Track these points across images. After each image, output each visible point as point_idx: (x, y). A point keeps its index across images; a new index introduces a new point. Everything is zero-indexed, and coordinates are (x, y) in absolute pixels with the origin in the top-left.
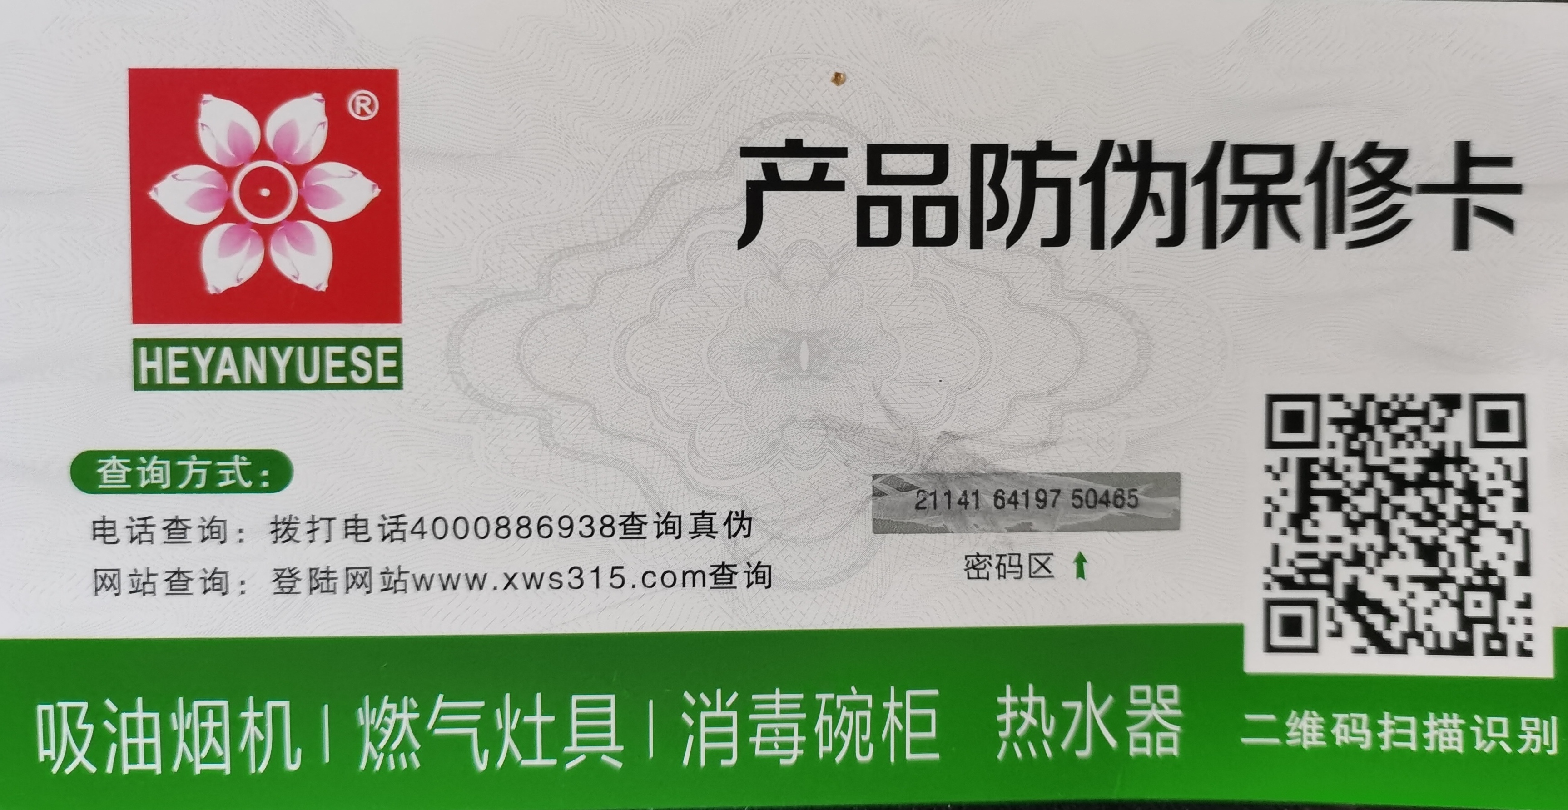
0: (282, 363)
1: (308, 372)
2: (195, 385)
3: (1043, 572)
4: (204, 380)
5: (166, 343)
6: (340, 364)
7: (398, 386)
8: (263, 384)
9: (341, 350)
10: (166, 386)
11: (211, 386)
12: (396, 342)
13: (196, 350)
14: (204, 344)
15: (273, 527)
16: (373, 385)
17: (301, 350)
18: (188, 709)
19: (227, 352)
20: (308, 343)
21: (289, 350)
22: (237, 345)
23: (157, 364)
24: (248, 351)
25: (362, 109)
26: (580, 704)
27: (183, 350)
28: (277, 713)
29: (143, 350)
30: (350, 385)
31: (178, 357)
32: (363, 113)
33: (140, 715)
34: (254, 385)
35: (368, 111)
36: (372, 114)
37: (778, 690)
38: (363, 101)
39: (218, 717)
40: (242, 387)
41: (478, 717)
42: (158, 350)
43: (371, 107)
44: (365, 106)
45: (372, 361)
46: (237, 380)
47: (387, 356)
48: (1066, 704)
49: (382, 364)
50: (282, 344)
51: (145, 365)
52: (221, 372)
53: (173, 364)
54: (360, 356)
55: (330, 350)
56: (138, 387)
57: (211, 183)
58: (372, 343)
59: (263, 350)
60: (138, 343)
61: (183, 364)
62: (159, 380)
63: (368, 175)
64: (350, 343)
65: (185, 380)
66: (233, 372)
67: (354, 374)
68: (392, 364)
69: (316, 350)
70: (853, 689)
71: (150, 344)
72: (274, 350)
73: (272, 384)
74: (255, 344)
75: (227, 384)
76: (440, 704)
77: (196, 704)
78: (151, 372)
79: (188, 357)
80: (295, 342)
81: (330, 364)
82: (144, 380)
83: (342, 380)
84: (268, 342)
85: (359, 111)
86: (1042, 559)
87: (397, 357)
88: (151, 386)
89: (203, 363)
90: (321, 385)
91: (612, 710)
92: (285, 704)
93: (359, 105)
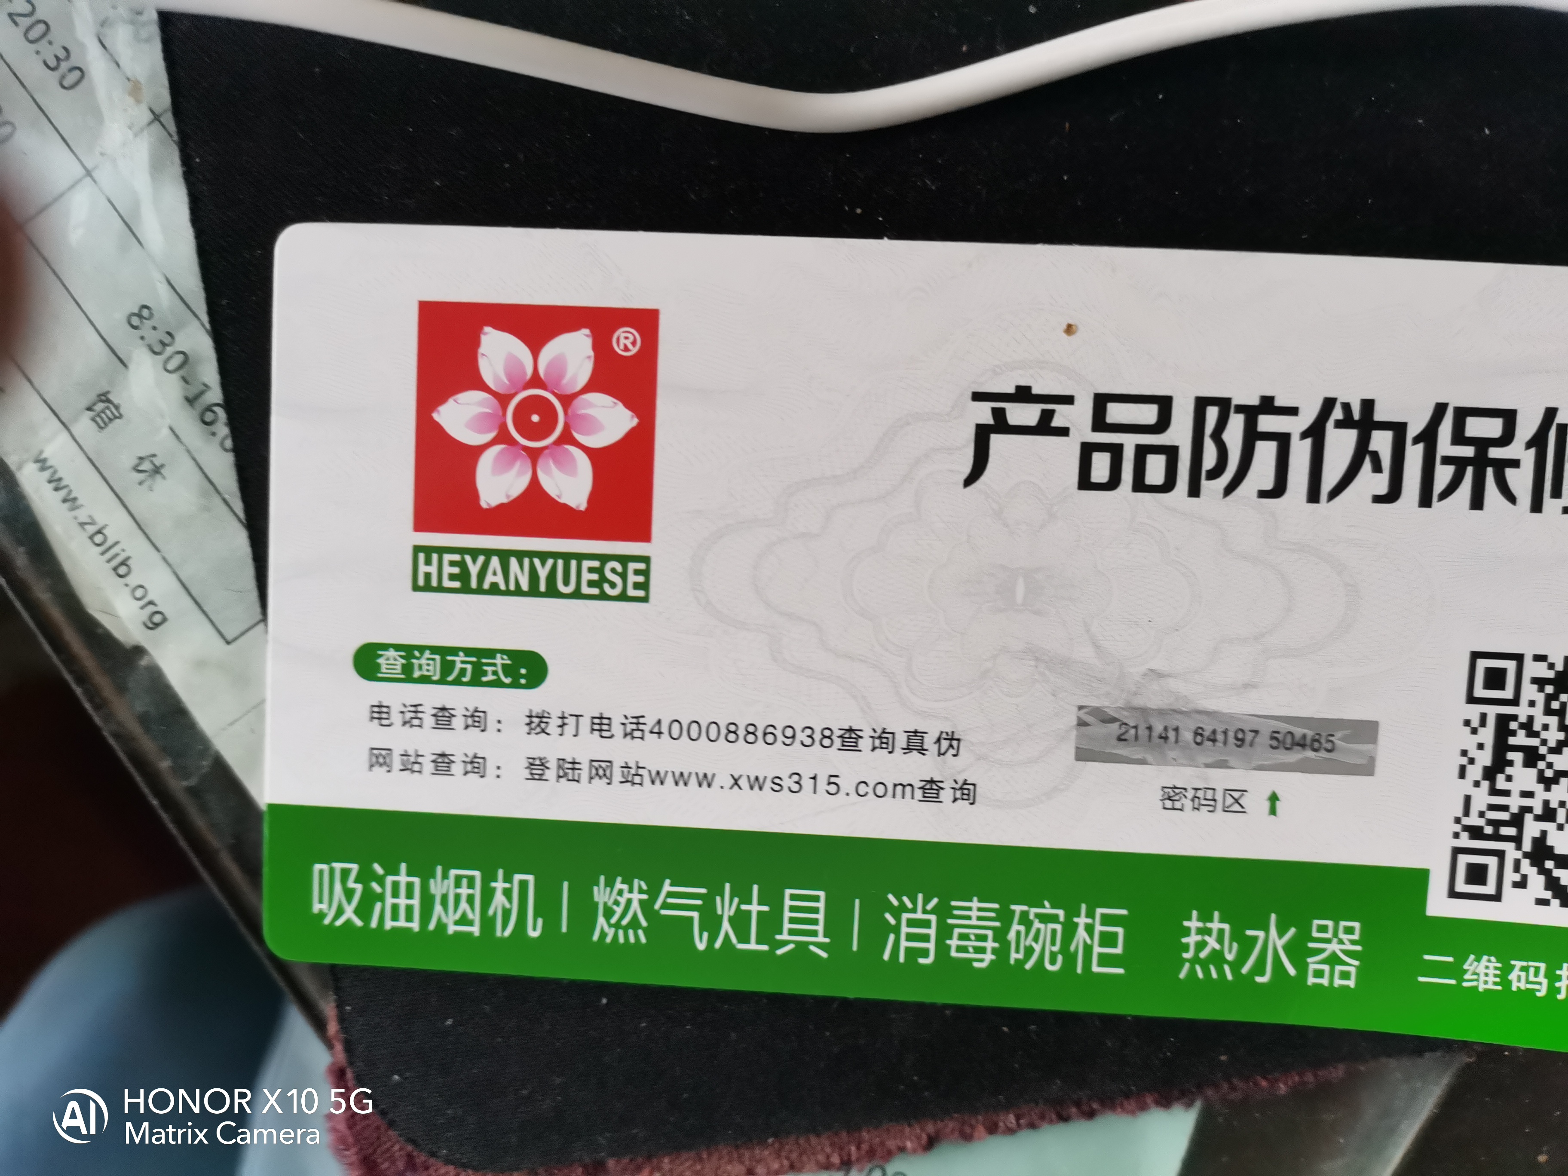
0: (543, 573)
1: (566, 583)
2: (465, 589)
3: (1237, 807)
4: (474, 584)
5: (441, 551)
6: (595, 577)
7: (645, 600)
8: (526, 592)
9: (596, 564)
10: (440, 589)
11: (480, 591)
12: (646, 560)
13: (468, 558)
14: (474, 553)
15: (527, 720)
16: (623, 597)
17: (560, 563)
18: (445, 876)
19: (495, 562)
20: (567, 557)
21: (550, 562)
22: (504, 556)
23: (433, 569)
24: (513, 562)
25: (625, 346)
26: (793, 897)
27: (457, 557)
28: (523, 884)
29: (422, 556)
30: (603, 596)
31: (452, 564)
32: (626, 349)
33: (403, 878)
34: (518, 592)
35: (630, 346)
36: (634, 350)
37: (975, 899)
38: (626, 338)
39: (471, 885)
40: (507, 593)
41: (699, 902)
42: (435, 557)
43: (634, 343)
44: (628, 343)
45: (623, 576)
46: (503, 587)
47: (637, 572)
48: (1249, 933)
49: (632, 578)
50: (543, 556)
51: (423, 569)
52: (489, 579)
53: (447, 570)
54: (613, 571)
55: (586, 564)
56: (416, 588)
57: (488, 408)
58: (624, 560)
59: (526, 561)
60: (417, 549)
61: (456, 570)
62: (434, 583)
63: (628, 406)
64: (604, 559)
65: (457, 584)
66: (499, 579)
67: (606, 587)
68: (640, 579)
69: (574, 563)
70: (1047, 904)
71: (428, 551)
72: (537, 561)
73: (534, 592)
74: (520, 555)
75: (494, 590)
76: (667, 887)
77: (453, 872)
78: (428, 576)
79: (462, 564)
80: (555, 555)
81: (586, 576)
82: (421, 582)
83: (595, 591)
84: (531, 554)
85: (622, 347)
86: (1236, 795)
87: (646, 573)
88: (427, 588)
89: (474, 570)
90: (577, 594)
91: (821, 905)
92: (530, 878)
93: (623, 341)
